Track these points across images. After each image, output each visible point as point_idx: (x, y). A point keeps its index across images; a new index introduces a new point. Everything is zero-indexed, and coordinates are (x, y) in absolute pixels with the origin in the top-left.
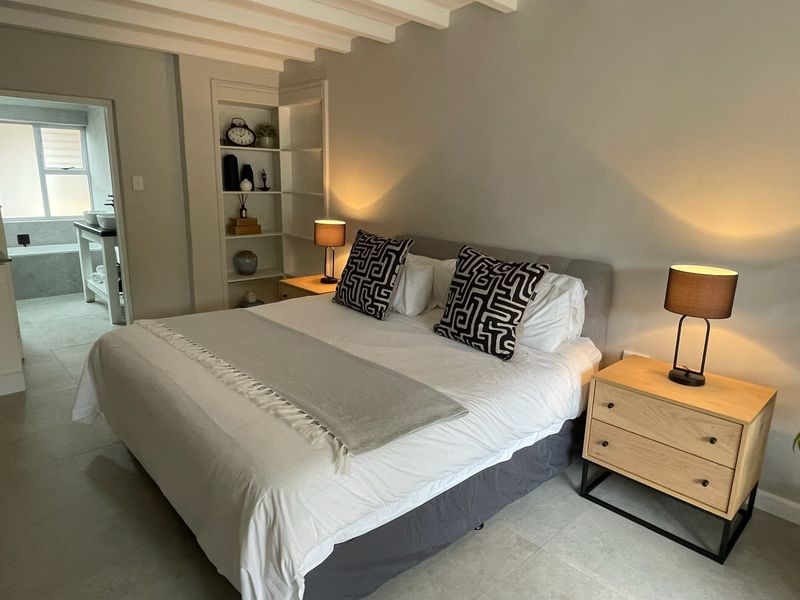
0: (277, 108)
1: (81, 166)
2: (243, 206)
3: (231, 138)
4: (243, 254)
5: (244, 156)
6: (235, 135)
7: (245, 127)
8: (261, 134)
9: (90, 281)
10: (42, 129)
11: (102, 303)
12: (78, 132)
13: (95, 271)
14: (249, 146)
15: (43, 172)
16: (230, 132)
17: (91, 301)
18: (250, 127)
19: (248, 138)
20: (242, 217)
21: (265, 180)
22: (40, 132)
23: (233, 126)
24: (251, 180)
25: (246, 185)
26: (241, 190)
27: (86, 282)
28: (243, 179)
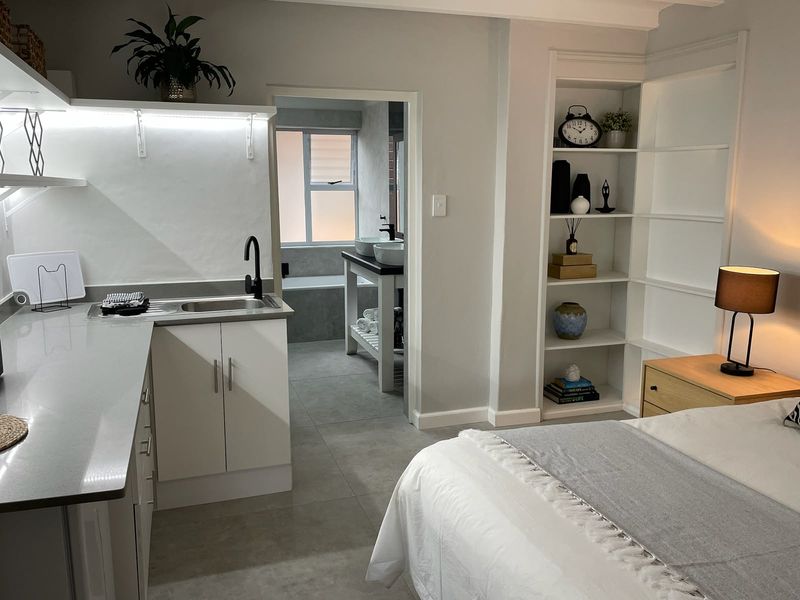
0: (639, 86)
1: (349, 180)
2: (572, 236)
3: (566, 136)
4: (568, 307)
5: (580, 162)
6: (572, 132)
7: (587, 117)
8: (610, 127)
9: (355, 328)
10: (312, 136)
11: (367, 358)
12: (348, 137)
13: (360, 315)
14: (592, 145)
15: (309, 188)
16: (565, 128)
17: (352, 353)
18: (593, 118)
19: (589, 133)
20: (569, 252)
21: (606, 196)
22: (309, 140)
23: (570, 117)
24: (588, 197)
25: (581, 205)
26: (572, 213)
27: (349, 328)
28: (575, 196)
